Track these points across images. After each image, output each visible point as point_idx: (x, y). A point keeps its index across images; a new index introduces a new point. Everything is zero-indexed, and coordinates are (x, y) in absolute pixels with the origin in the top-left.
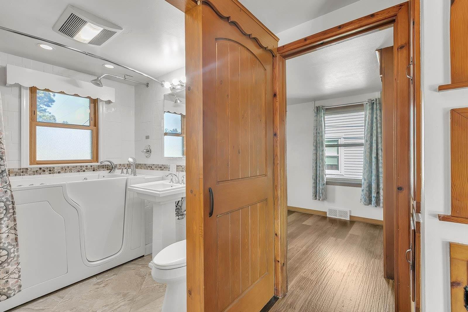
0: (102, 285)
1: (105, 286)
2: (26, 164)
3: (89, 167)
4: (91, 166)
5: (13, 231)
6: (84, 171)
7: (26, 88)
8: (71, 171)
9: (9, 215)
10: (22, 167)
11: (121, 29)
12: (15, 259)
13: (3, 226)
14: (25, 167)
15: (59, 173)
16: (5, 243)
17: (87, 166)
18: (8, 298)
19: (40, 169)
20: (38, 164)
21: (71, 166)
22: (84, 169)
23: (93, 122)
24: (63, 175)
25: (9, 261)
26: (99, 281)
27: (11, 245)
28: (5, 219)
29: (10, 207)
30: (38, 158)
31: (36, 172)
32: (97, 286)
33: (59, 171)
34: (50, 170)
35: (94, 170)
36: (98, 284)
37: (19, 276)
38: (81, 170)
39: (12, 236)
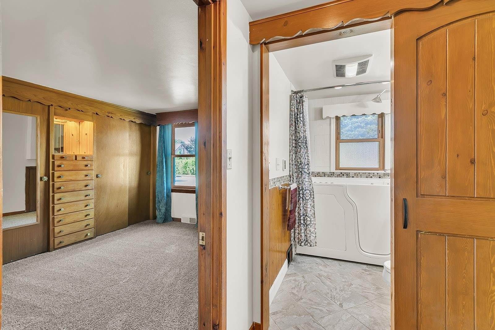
0: (367, 273)
1: (369, 274)
2: (333, 170)
3: (376, 174)
4: (378, 174)
5: (313, 209)
6: (371, 177)
7: (333, 118)
8: (361, 176)
9: (311, 199)
10: (331, 172)
11: (371, 55)
12: (314, 225)
13: (309, 204)
14: (333, 172)
15: (353, 177)
16: (309, 214)
17: (374, 173)
18: (310, 246)
19: (341, 173)
20: (340, 170)
21: (361, 172)
22: (371, 175)
23: (380, 135)
24: (355, 179)
25: (311, 225)
26: (367, 269)
27: (312, 216)
28: (310, 200)
29: (312, 193)
30: (341, 166)
31: (338, 176)
32: (364, 271)
33: (353, 176)
34: (347, 175)
35: (380, 177)
36: (365, 270)
37: (316, 237)
38: (369, 176)
39: (313, 211)
